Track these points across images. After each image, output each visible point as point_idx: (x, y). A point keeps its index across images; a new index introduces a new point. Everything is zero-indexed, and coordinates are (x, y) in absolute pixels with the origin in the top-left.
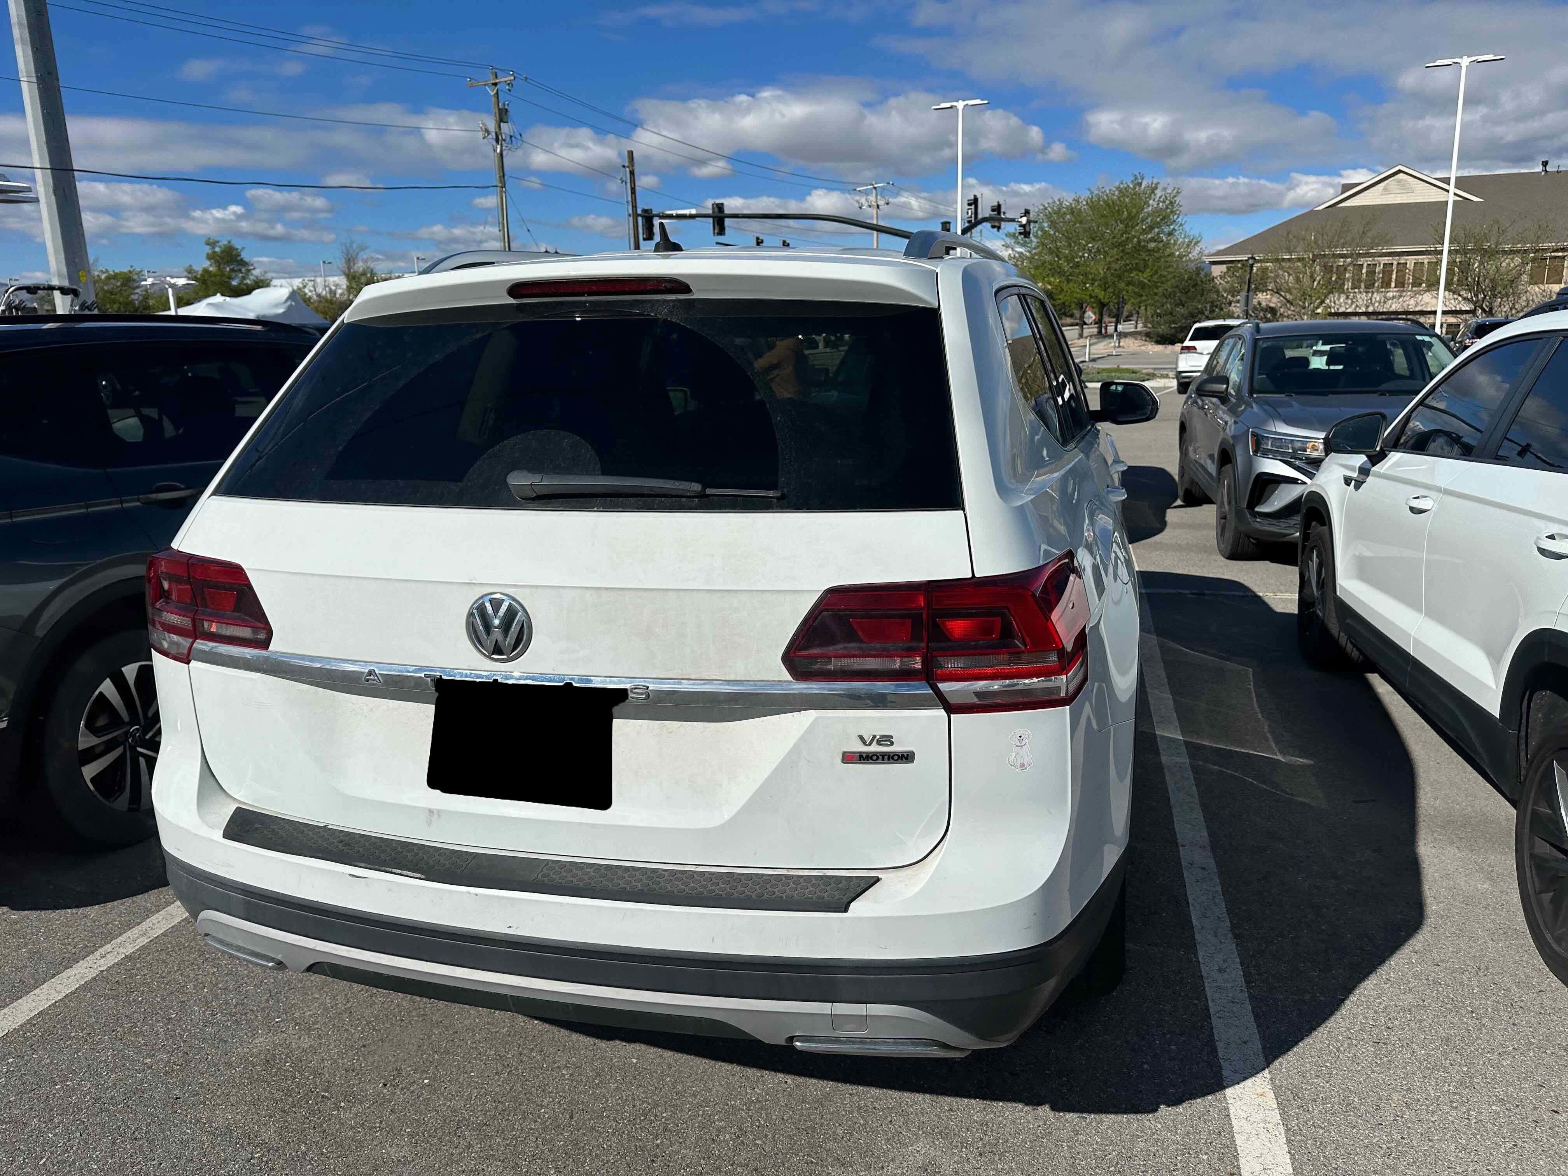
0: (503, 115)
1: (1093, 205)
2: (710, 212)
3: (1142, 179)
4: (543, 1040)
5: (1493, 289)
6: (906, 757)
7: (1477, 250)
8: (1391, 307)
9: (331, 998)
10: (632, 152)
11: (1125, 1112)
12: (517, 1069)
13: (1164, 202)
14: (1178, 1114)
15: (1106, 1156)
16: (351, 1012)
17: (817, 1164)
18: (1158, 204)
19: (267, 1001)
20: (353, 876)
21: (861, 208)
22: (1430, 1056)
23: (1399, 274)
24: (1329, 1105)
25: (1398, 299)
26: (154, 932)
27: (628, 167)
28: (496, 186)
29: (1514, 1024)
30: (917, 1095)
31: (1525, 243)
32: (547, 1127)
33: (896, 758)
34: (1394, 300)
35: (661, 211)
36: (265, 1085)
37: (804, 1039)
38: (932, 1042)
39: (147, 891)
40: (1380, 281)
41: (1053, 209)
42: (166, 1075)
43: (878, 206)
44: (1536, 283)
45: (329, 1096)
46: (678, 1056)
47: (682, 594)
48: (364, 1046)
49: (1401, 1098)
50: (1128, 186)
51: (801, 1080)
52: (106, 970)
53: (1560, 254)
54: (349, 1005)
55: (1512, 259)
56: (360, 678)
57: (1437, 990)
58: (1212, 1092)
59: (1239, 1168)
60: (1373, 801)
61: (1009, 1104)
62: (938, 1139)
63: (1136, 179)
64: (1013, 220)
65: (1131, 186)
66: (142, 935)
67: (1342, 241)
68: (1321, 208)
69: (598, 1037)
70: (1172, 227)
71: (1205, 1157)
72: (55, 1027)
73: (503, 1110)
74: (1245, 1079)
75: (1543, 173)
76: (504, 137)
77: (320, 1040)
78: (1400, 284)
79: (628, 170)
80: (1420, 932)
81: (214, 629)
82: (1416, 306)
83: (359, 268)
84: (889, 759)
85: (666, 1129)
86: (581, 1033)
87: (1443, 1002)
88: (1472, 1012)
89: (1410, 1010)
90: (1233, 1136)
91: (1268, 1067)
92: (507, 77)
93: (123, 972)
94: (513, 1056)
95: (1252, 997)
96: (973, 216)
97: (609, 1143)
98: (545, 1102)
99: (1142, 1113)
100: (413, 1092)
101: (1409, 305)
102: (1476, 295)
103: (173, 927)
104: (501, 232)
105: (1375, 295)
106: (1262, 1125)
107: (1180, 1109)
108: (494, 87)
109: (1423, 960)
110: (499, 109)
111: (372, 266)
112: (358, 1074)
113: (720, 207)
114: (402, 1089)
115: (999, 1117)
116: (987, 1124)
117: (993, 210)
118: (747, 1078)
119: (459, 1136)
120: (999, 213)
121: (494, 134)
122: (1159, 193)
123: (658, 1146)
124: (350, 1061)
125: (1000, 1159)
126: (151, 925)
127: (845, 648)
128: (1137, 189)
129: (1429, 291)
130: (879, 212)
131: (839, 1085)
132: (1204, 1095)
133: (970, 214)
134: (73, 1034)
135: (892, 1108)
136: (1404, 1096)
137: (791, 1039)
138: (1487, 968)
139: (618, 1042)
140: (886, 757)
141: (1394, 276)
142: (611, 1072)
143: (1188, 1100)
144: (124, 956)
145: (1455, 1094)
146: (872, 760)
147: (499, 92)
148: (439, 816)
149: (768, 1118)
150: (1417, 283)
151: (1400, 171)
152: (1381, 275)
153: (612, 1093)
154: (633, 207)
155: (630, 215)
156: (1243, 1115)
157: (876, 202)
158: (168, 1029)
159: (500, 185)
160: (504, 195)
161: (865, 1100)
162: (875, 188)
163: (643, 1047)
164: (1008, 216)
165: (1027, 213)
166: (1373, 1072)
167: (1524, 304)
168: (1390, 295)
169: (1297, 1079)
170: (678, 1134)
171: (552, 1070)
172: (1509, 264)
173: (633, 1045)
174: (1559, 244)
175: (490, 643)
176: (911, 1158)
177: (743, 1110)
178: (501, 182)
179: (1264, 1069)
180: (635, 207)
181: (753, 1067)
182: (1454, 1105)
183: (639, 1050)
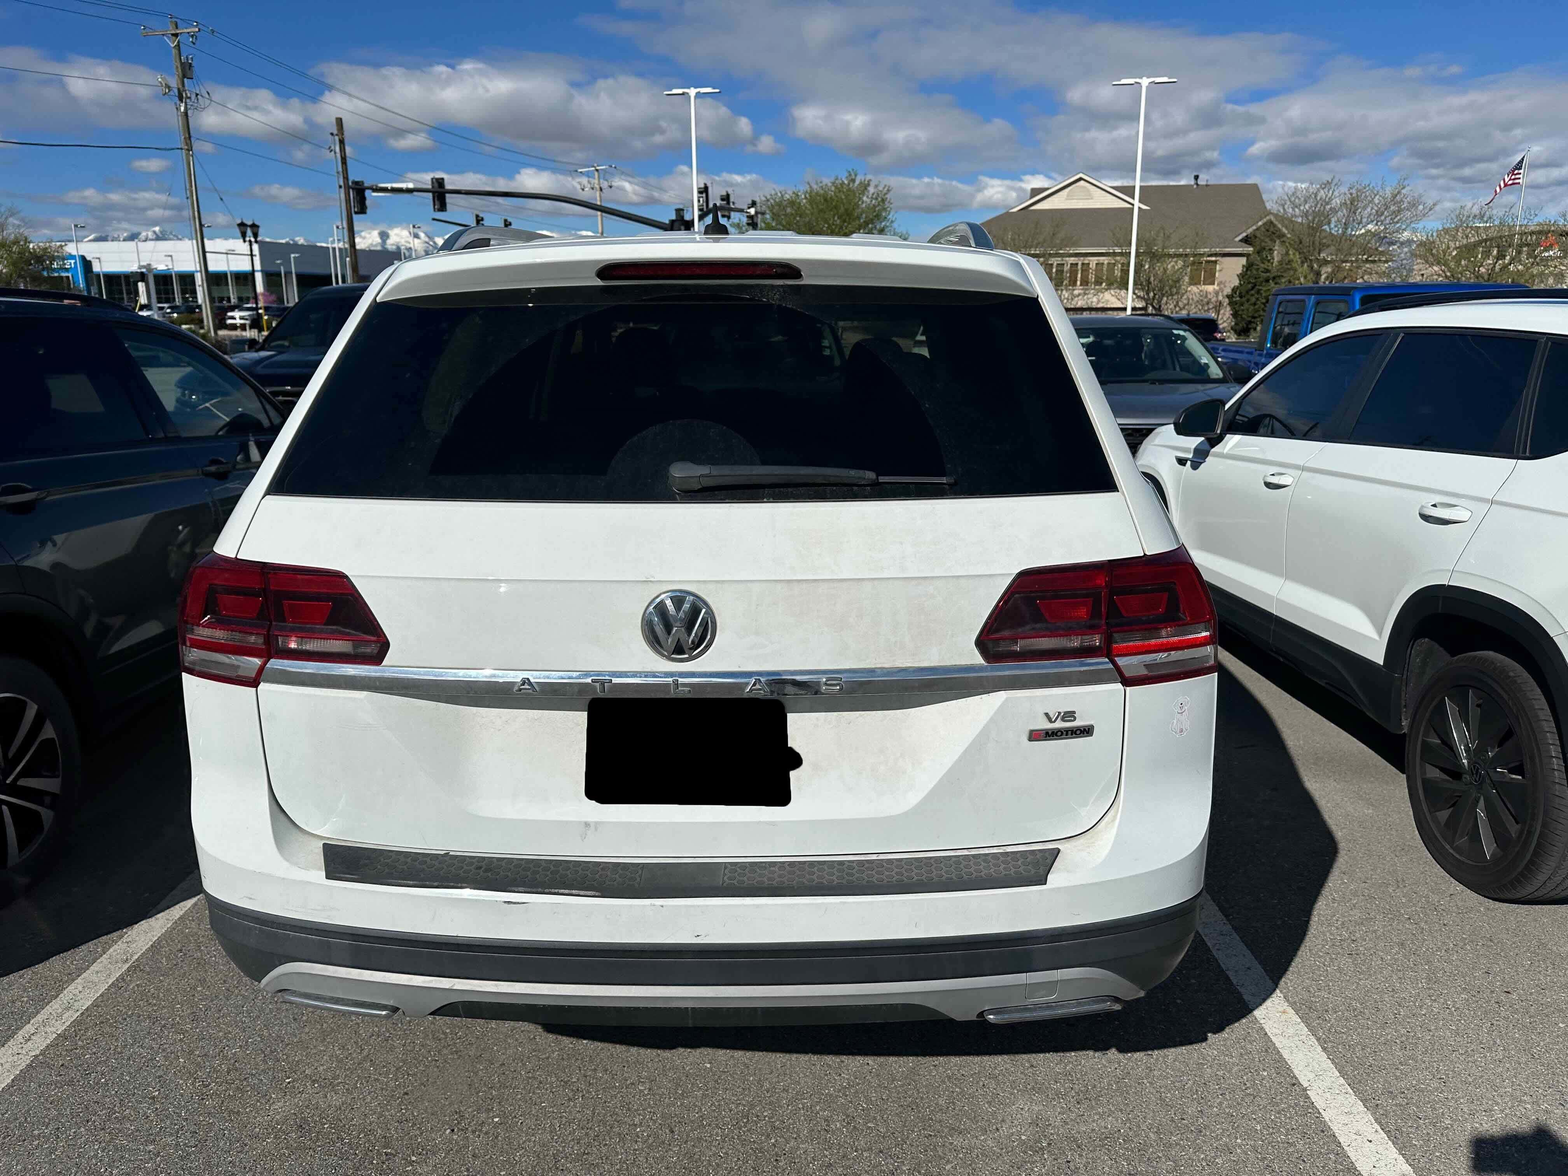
0: (186, 70)
1: (812, 198)
2: (430, 187)
3: (856, 175)
4: (602, 1059)
5: (1161, 289)
6: (1086, 731)
7: (1148, 253)
8: (1077, 303)
9: (340, 1049)
10: (341, 119)
11: (1182, 1044)
12: (589, 1092)
13: (876, 199)
14: (1225, 1040)
15: (1184, 1086)
16: (371, 1061)
17: (935, 1136)
18: (871, 201)
19: (265, 1062)
20: (509, 902)
21: (583, 190)
22: (1396, 960)
23: (1084, 273)
24: (1340, 1013)
25: (1083, 296)
26: (80, 1004)
27: (337, 135)
28: (182, 149)
29: (1444, 925)
30: (996, 1057)
31: (1186, 248)
32: (651, 1145)
33: (1078, 732)
34: (1080, 297)
35: (374, 183)
36: (311, 1152)
37: (991, 1011)
38: (1107, 998)
39: (48, 959)
40: (1068, 280)
41: (775, 201)
42: (182, 1160)
43: (601, 189)
44: (1195, 284)
45: (393, 1152)
46: (749, 1054)
47: (876, 582)
48: (406, 1094)
49: (1391, 998)
50: (843, 181)
51: (881, 1059)
52: (41, 1054)
53: (1213, 259)
54: (365, 1053)
55: (1176, 262)
56: (511, 689)
57: (1376, 904)
58: (1243, 1016)
59: (1296, 1078)
60: (1252, 746)
61: (1081, 1053)
62: (1034, 1095)
63: (850, 175)
64: (741, 211)
65: (846, 182)
66: (68, 1009)
67: (1036, 241)
68: (1015, 210)
69: (658, 1048)
70: (883, 224)
71: (1265, 1074)
72: (7, 1128)
73: (596, 1136)
74: (1264, 1000)
75: (1195, 186)
76: (189, 95)
77: (351, 1095)
78: (1085, 282)
79: (337, 138)
80: (1339, 855)
81: (293, 645)
82: (1098, 303)
83: (10, 234)
84: (1072, 735)
85: (774, 1128)
86: (638, 1046)
87: (1384, 913)
88: (1409, 918)
89: (1362, 923)
90: (1279, 1052)
91: (1277, 987)
92: (191, 28)
93: (64, 1053)
94: (578, 1079)
95: (1235, 928)
96: (705, 204)
97: (724, 1151)
98: (637, 1121)
99: (1196, 1043)
100: (486, 1133)
101: (1092, 302)
102: (1148, 294)
103: (101, 995)
104: (189, 201)
105: (1064, 292)
106: (1297, 1038)
107: (1225, 1034)
108: (174, 38)
109: (1353, 880)
110: (182, 64)
111: (26, 234)
112: (414, 1124)
113: (440, 182)
114: (474, 1132)
115: (1077, 1065)
116: (1070, 1074)
117: (722, 200)
118: (829, 1066)
119: (562, 1170)
120: (728, 203)
121: (176, 91)
122: (871, 189)
123: (774, 1145)
124: (399, 1112)
125: (1097, 1104)
126: (71, 996)
127: (1033, 629)
128: (851, 186)
129: (1110, 289)
130: (602, 195)
131: (919, 1058)
132: (1238, 1019)
133: (701, 202)
134: (36, 1132)
135: (979, 1072)
136: (1393, 996)
137: (981, 1014)
138: (1403, 881)
139: (681, 1050)
140: (1070, 732)
141: (1079, 276)
142: (690, 1080)
143: (1228, 1025)
144: (55, 1035)
145: (1429, 989)
146: (1057, 736)
147: (181, 45)
148: (596, 829)
149: (868, 1100)
150: (1098, 282)
151: (1081, 179)
152: (1068, 275)
153: (701, 1101)
154: (344, 178)
155: (340, 187)
156: (1277, 1031)
157: (599, 184)
158: (157, 1109)
159: (186, 147)
160: (191, 158)
161: (950, 1069)
162: (597, 170)
163: (710, 1050)
164: (738, 206)
165: (754, 204)
166: (1360, 980)
167: (1185, 302)
168: (1076, 292)
169: (1306, 995)
170: (788, 1130)
171: (626, 1088)
172: (1173, 266)
173: (698, 1051)
174: (1213, 250)
175: (670, 642)
176: (1019, 1116)
177: (840, 1097)
178: (187, 144)
179: (1275, 990)
180: (346, 178)
181: (829, 1054)
182: (1433, 998)
183: (708, 1054)
